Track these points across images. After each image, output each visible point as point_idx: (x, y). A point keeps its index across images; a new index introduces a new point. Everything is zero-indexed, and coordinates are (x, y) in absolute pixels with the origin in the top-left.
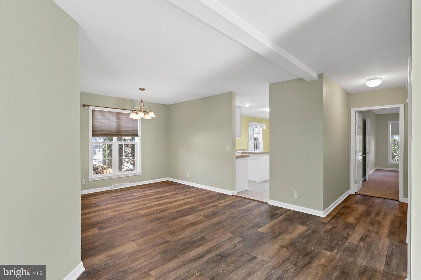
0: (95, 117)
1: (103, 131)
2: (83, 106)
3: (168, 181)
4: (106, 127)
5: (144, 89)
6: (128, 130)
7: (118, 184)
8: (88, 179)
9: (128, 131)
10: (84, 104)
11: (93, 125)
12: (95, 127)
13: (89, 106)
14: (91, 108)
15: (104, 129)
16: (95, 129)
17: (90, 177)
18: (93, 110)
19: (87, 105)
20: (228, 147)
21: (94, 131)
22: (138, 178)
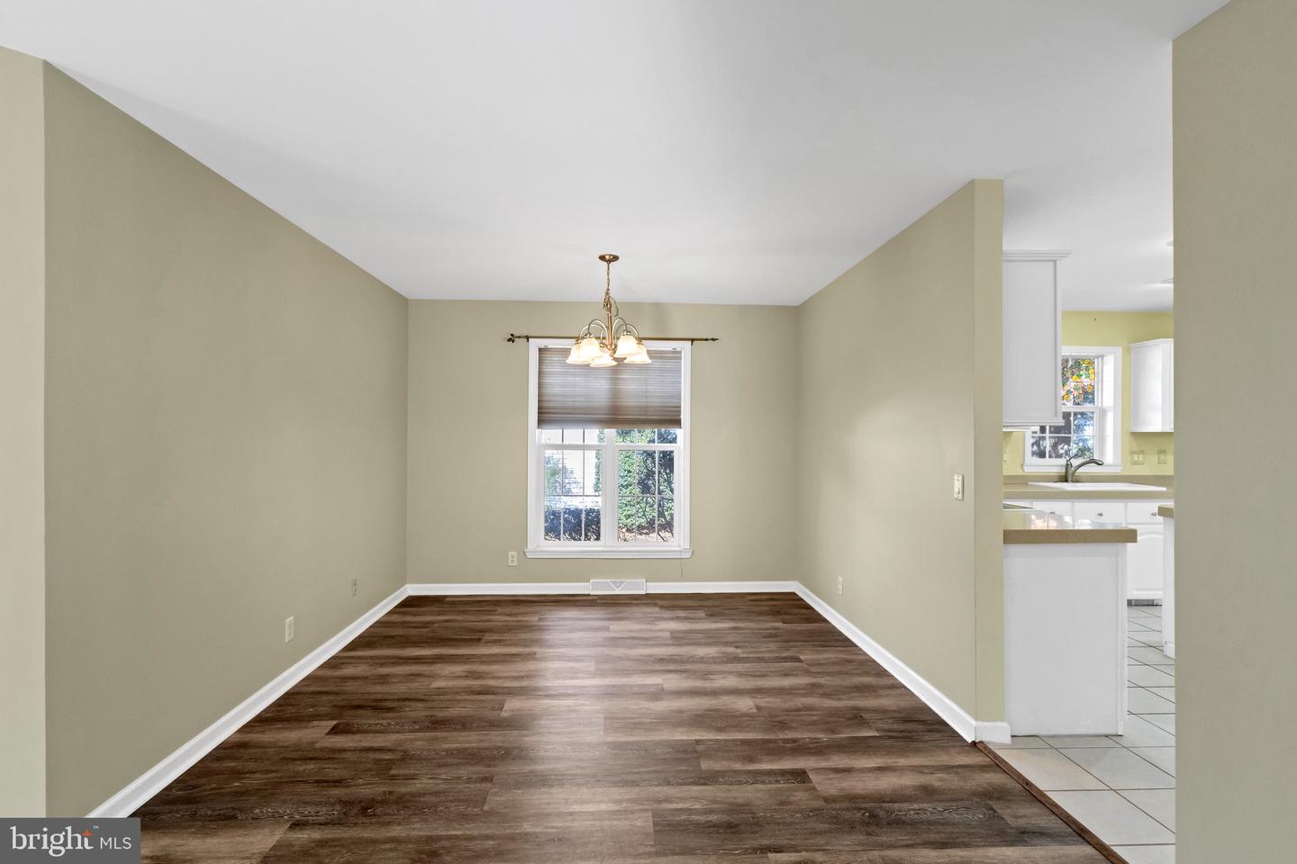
0: (546, 369)
1: (570, 411)
2: (509, 340)
3: (794, 594)
4: (576, 399)
5: (616, 258)
6: (647, 407)
7: (608, 580)
8: (524, 553)
9: (645, 409)
10: (512, 335)
11: (540, 395)
12: (546, 398)
13: (527, 338)
14: (534, 345)
15: (571, 404)
16: (545, 404)
17: (530, 547)
18: (540, 350)
19: (519, 337)
20: (960, 478)
21: (544, 410)
22: (675, 567)
